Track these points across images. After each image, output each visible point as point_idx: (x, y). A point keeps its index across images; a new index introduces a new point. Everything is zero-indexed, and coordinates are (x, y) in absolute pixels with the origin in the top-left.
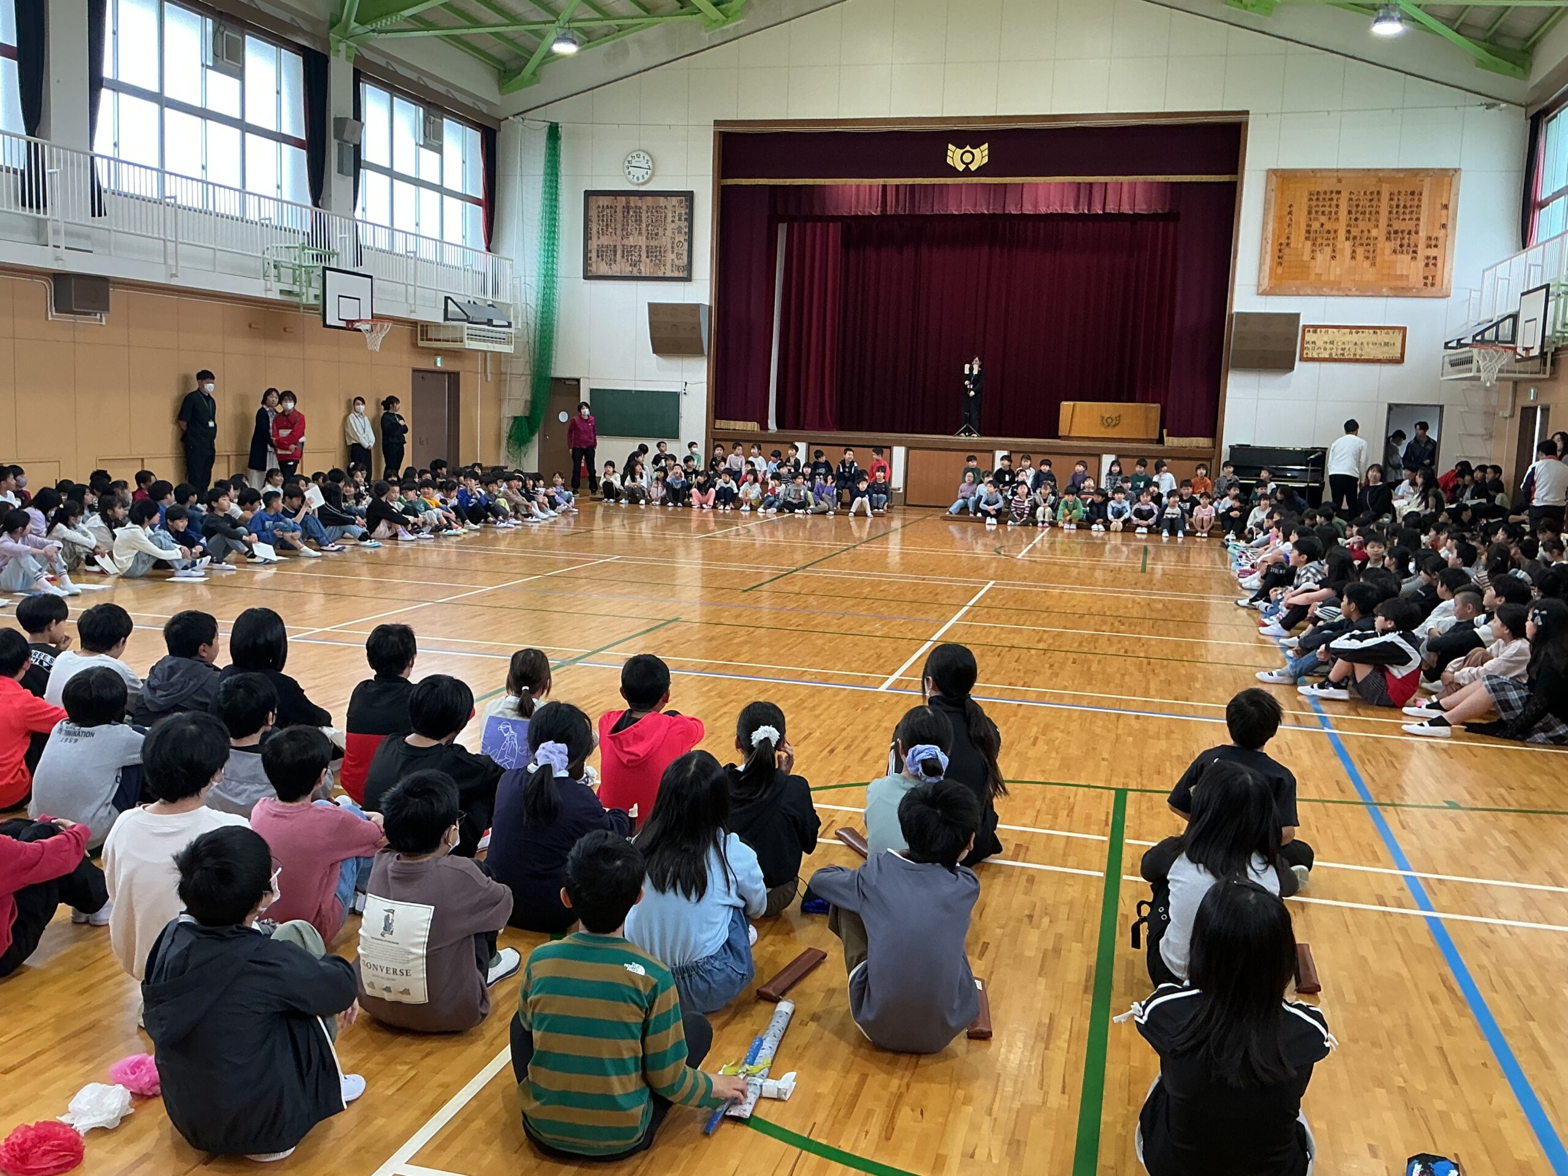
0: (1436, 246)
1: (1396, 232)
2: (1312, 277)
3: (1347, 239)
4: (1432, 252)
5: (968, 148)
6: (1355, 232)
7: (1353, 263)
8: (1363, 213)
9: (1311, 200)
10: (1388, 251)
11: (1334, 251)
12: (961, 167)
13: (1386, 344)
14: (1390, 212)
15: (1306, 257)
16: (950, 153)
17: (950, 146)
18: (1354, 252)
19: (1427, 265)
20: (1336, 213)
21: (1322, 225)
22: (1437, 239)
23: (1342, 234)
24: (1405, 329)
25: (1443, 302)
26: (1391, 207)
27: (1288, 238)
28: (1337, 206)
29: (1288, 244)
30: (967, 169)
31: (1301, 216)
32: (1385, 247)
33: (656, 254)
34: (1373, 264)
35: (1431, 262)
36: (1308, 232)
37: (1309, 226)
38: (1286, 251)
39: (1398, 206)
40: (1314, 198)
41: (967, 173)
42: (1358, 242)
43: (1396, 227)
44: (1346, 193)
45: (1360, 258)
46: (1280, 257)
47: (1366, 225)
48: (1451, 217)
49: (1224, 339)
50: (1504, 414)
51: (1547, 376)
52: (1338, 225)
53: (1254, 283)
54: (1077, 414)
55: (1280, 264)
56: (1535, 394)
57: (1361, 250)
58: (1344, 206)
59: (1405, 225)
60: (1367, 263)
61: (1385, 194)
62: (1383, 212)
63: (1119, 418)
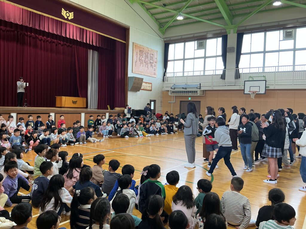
2: (140, 70)
4: (155, 68)
5: (68, 11)
11: (143, 65)
12: (66, 17)
16: (62, 11)
17: (63, 9)
19: (154, 71)
21: (141, 58)
22: (155, 65)
23: (144, 62)
24: (151, 83)
25: (155, 78)
26: (150, 56)
27: (137, 60)
30: (67, 18)
31: (138, 56)
32: (149, 65)
41: (67, 19)
44: (144, 52)
45: (146, 67)
46: (136, 64)
47: (147, 60)
48: (157, 61)
49: (125, 83)
50: (171, 102)
51: (204, 95)
52: (143, 59)
53: (131, 69)
54: (66, 100)
55: (136, 66)
56: (191, 99)
57: (146, 65)
58: (144, 55)
59: (152, 61)
60: (147, 68)
61: (149, 54)
62: (149, 58)
63: (76, 101)
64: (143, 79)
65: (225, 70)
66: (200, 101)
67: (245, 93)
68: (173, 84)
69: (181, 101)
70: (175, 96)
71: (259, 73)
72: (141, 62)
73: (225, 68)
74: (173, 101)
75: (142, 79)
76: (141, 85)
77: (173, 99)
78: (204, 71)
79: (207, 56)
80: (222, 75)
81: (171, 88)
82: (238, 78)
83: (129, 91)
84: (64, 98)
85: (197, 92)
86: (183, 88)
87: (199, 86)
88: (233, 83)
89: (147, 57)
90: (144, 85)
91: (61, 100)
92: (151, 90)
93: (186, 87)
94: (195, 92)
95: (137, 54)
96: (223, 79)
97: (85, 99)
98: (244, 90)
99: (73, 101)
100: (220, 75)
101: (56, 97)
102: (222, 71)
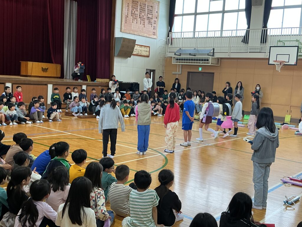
0: (155, 23)
1: (149, 18)
2: (132, 28)
3: (139, 17)
4: (155, 25)
6: (141, 16)
7: (140, 25)
8: (143, 10)
9: (132, 3)
10: (147, 23)
11: (137, 21)
13: (146, 51)
14: (148, 11)
15: (131, 21)
18: (141, 22)
19: (154, 29)
20: (137, 8)
21: (135, 12)
22: (155, 21)
23: (138, 15)
24: (149, 47)
25: (156, 40)
26: (148, 9)
27: (128, 14)
28: (138, 6)
29: (128, 16)
31: (130, 9)
32: (147, 21)
34: (144, 27)
35: (155, 28)
36: (132, 13)
37: (132, 11)
38: (127, 18)
39: (149, 10)
40: (133, 2)
42: (141, 19)
43: (148, 16)
44: (139, 3)
45: (142, 24)
46: (126, 20)
47: (143, 14)
48: (158, 15)
49: (111, 45)
50: (176, 73)
51: (219, 65)
52: (138, 13)
53: (120, 27)
54: (34, 67)
55: (126, 22)
56: (202, 69)
57: (142, 21)
58: (139, 7)
59: (150, 16)
60: (143, 26)
61: (147, 5)
62: (146, 11)
63: (47, 69)
64: (136, 40)
65: (249, 31)
66: (213, 73)
67: (270, 63)
68: (178, 49)
69: (190, 72)
70: (182, 65)
71: (292, 35)
72: (134, 17)
73: (249, 28)
74: (179, 71)
75: (134, 41)
76: (133, 48)
77: (179, 69)
78: (221, 31)
79: (226, 10)
80: (245, 36)
81: (175, 54)
82: (263, 43)
83: (116, 56)
84: (30, 64)
85: (208, 60)
86: (190, 54)
87: (212, 51)
88: (258, 49)
89: (142, 10)
90: (137, 49)
91: (27, 66)
92: (148, 56)
93: (195, 53)
94: (205, 60)
95: (128, 6)
96: (246, 43)
97: (59, 66)
98: (269, 59)
99: (42, 68)
100: (243, 37)
101: (20, 62)
102: (245, 31)
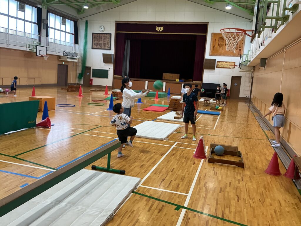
0: (241, 47)
5: (160, 27)
9: (219, 38)
12: (159, 31)
13: (232, 65)
15: (218, 49)
17: (157, 27)
20: (223, 41)
29: (215, 47)
30: (160, 31)
33: (104, 44)
35: (240, 50)
37: (219, 43)
48: (244, 42)
64: (215, 59)
